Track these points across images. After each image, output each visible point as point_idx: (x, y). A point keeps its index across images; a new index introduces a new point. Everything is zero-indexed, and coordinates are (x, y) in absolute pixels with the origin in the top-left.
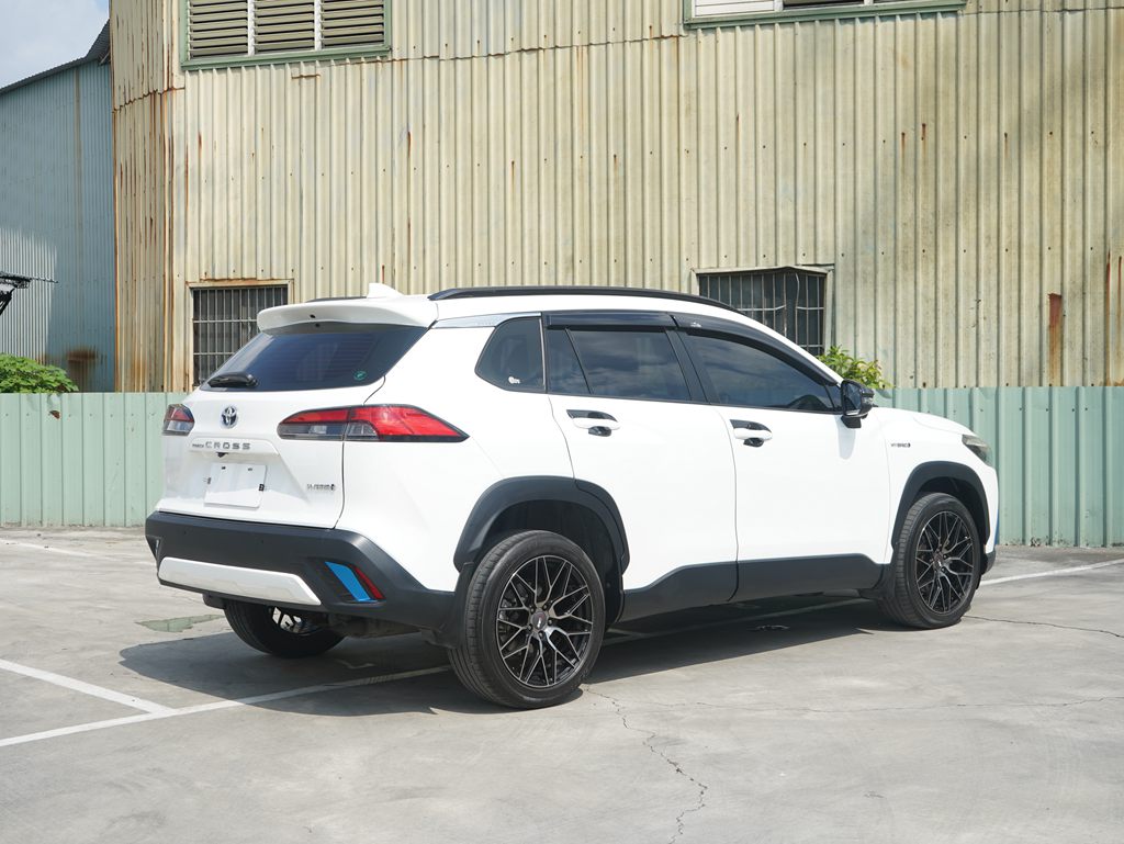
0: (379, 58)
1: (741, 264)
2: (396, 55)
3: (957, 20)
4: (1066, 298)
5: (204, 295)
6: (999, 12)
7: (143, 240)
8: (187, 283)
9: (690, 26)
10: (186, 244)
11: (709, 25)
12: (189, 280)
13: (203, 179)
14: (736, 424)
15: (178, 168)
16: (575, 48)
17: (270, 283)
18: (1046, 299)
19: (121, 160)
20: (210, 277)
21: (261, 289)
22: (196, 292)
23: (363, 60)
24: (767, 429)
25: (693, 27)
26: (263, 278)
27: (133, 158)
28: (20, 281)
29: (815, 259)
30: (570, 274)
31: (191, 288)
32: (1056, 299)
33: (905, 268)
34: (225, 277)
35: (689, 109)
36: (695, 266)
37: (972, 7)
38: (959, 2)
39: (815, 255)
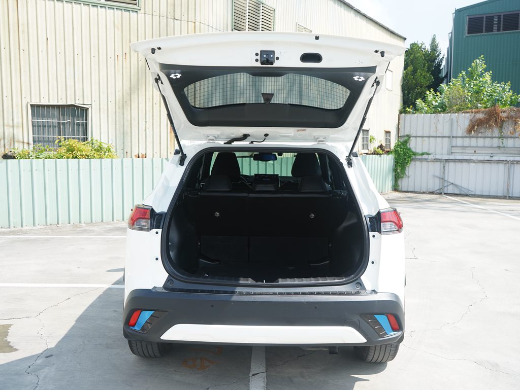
1: (51, 102)
3: (138, 16)
29: (83, 102)
33: (119, 108)
35: (23, 31)
36: (29, 101)
37: (142, 11)
38: (138, 8)
39: (83, 100)
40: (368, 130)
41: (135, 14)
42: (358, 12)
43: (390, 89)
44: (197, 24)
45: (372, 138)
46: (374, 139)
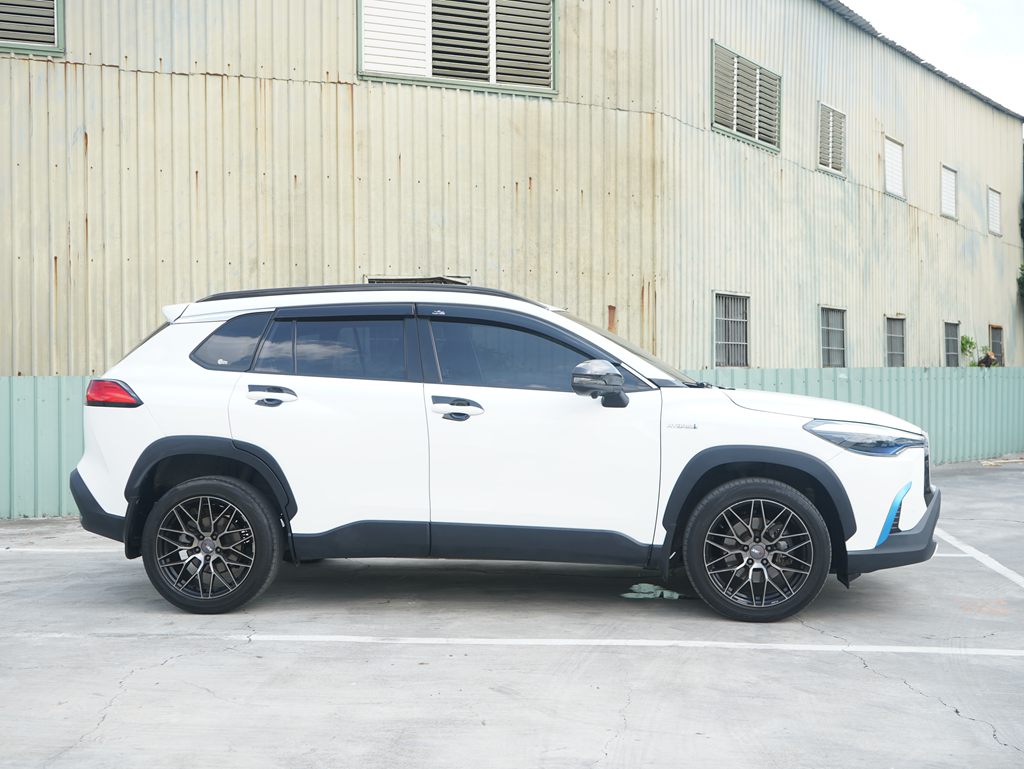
0: (50, 58)
1: (403, 273)
2: (70, 57)
3: (552, 105)
4: (618, 309)
6: (590, 105)
9: (362, 77)
11: (377, 79)
14: (437, 400)
16: (258, 80)
18: (607, 309)
23: (31, 56)
24: (481, 407)
25: (365, 78)
29: (458, 272)
30: (255, 274)
32: (612, 309)
33: (519, 282)
35: (361, 145)
36: (366, 273)
37: (561, 97)
38: (554, 92)
39: (458, 270)
40: (957, 325)
41: (548, 102)
42: (929, 69)
43: (997, 231)
44: (658, 115)
45: (967, 342)
46: (971, 343)
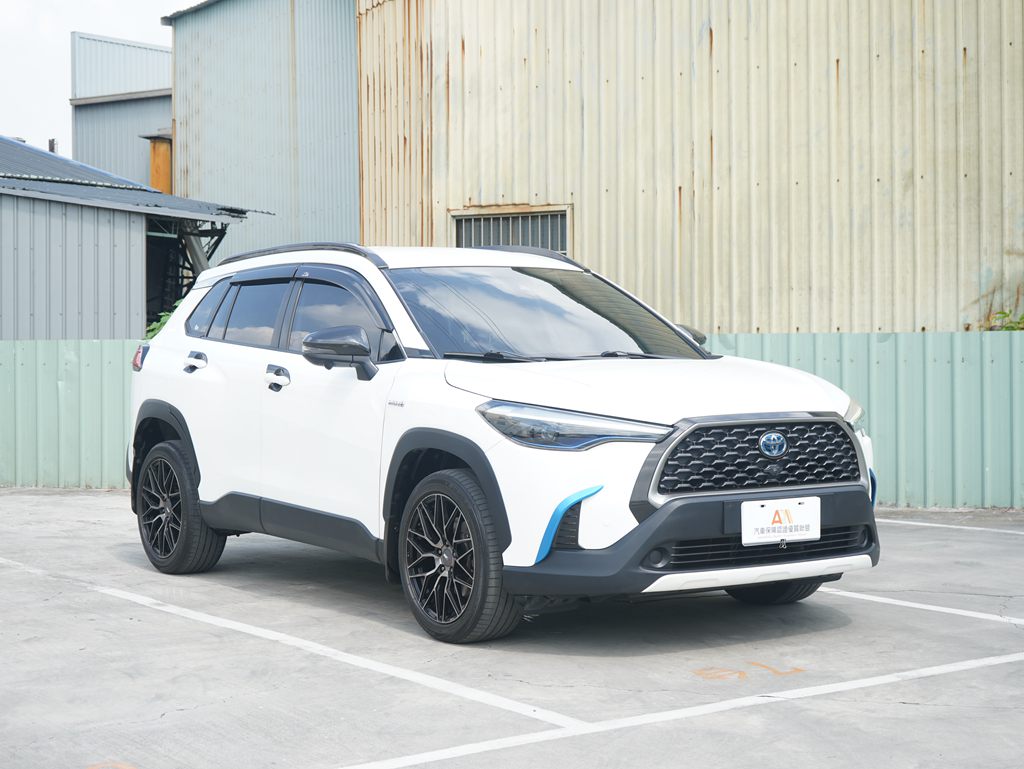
5: (468, 224)
7: (395, 164)
8: (448, 210)
10: (447, 165)
12: (451, 208)
13: (467, 90)
15: (438, 77)
17: (546, 209)
19: (367, 71)
20: (476, 203)
21: (534, 215)
22: (459, 221)
26: (537, 203)
27: (383, 69)
28: (238, 213)
30: (909, 193)
31: (453, 217)
34: (492, 202)
